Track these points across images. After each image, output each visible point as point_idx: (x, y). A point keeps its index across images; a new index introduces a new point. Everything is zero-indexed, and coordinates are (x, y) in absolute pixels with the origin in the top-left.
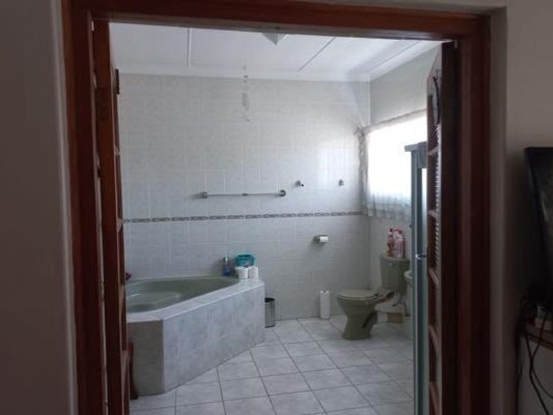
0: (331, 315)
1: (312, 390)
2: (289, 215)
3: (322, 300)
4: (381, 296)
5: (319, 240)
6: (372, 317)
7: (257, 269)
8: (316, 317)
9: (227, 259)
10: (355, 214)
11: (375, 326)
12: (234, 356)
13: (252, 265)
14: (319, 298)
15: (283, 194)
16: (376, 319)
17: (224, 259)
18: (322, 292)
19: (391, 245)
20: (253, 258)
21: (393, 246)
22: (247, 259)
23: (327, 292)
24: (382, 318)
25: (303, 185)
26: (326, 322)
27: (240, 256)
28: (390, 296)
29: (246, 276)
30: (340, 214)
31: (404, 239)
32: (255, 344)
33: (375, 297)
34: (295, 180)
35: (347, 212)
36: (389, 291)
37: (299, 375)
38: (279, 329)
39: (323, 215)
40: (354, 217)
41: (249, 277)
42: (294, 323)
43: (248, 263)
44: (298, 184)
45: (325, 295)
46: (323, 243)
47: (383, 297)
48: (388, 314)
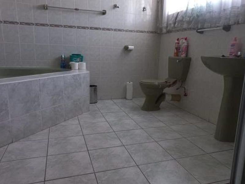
0: (133, 97)
1: (124, 146)
2: (108, 29)
3: (127, 87)
4: (169, 83)
5: (128, 48)
6: (162, 96)
7: (85, 64)
8: (124, 98)
9: (63, 56)
10: (152, 32)
11: (162, 103)
12: (65, 121)
13: (82, 61)
14: (126, 86)
15: (104, 13)
16: (164, 98)
17: (62, 56)
18: (128, 83)
19: (178, 49)
20: (82, 57)
21: (179, 50)
22: (78, 57)
23: (131, 83)
24: (168, 98)
25: (118, 7)
26: (130, 101)
27: (73, 55)
28: (174, 83)
29: (77, 68)
30: (142, 32)
31: (188, 43)
32: (82, 113)
33: (165, 83)
34: (113, 4)
35: (146, 30)
36: (174, 80)
37: (114, 133)
38: (99, 105)
39: (131, 31)
40: (151, 34)
41: (79, 69)
42: (109, 101)
43: (78, 60)
44: (115, 6)
45: (130, 85)
46: (131, 50)
47: (171, 84)
48: (172, 95)
